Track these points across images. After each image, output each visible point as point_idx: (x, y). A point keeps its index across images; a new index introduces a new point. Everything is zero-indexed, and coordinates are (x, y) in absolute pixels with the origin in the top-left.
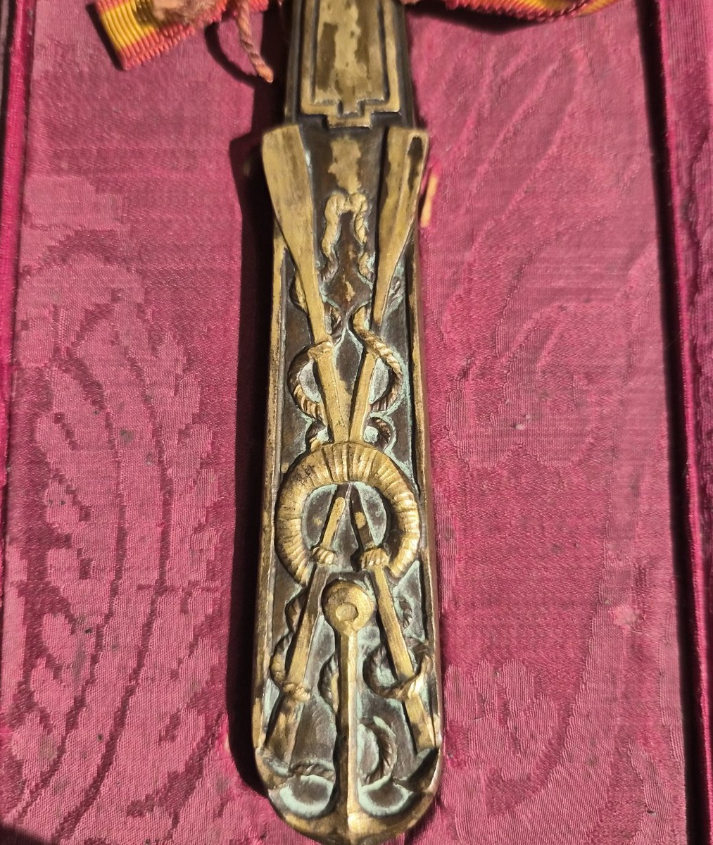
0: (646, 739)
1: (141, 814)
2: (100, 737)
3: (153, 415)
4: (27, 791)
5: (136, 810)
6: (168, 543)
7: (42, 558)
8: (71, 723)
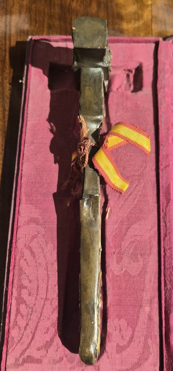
0: (151, 337)
1: (40, 350)
2: (31, 332)
3: (46, 260)
4: (15, 344)
5: (38, 349)
6: (48, 288)
7: (21, 291)
8: (25, 329)
